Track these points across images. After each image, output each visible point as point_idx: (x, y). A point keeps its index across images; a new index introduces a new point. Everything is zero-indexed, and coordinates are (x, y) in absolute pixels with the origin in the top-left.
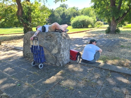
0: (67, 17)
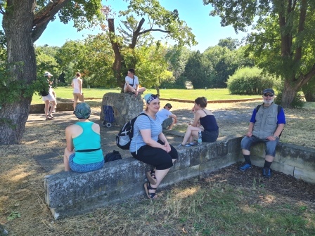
0: (228, 69)
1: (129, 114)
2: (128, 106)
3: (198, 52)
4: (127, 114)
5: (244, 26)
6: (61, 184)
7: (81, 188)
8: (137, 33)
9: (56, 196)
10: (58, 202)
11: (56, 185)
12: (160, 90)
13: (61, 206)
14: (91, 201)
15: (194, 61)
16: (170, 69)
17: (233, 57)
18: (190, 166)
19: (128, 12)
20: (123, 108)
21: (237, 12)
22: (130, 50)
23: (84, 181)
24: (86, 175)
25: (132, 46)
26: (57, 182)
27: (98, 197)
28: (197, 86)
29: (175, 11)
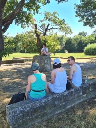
0: (83, 44)
1: (45, 65)
2: (45, 61)
3: (70, 38)
4: (44, 65)
5: (93, 25)
6: (15, 112)
7: (27, 112)
8: (46, 30)
9: (12, 119)
10: (14, 122)
11: (13, 112)
12: (55, 54)
13: (15, 125)
14: (32, 120)
15: (69, 42)
16: (60, 45)
17: (85, 39)
18: (82, 95)
19: (43, 20)
20: (43, 62)
21: (90, 19)
22: (44, 37)
23: (28, 109)
24: (29, 105)
25: (44, 35)
26: (13, 111)
27: (36, 117)
28: (70, 52)
29: (64, 20)
